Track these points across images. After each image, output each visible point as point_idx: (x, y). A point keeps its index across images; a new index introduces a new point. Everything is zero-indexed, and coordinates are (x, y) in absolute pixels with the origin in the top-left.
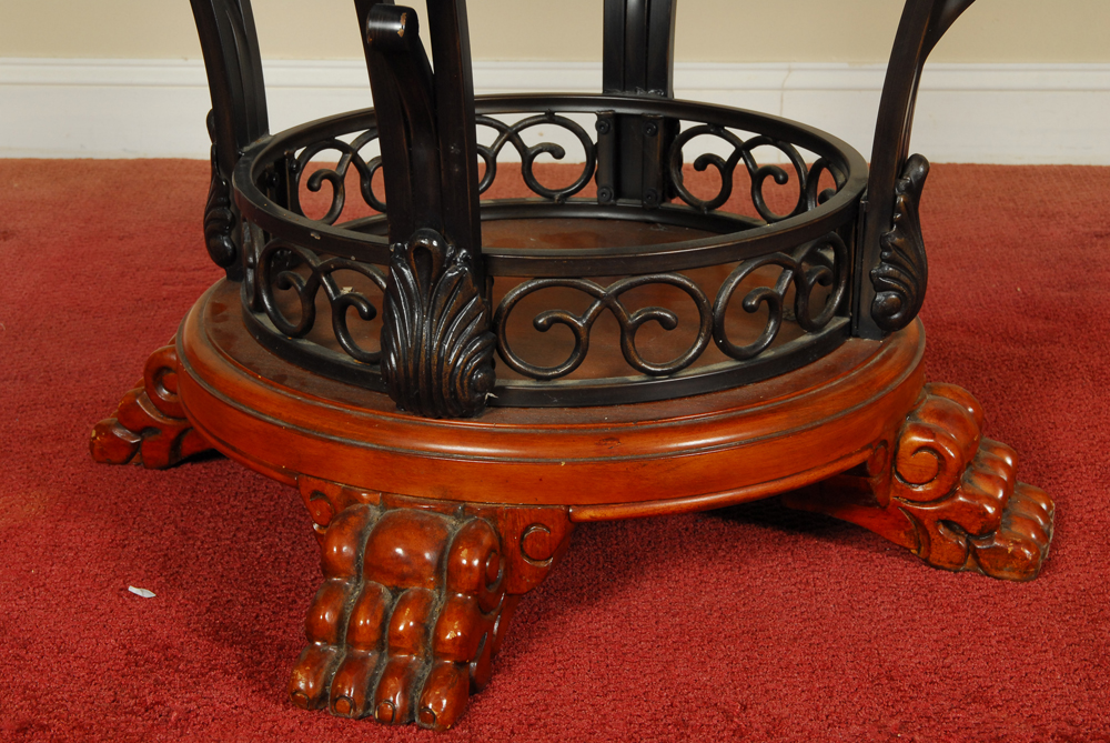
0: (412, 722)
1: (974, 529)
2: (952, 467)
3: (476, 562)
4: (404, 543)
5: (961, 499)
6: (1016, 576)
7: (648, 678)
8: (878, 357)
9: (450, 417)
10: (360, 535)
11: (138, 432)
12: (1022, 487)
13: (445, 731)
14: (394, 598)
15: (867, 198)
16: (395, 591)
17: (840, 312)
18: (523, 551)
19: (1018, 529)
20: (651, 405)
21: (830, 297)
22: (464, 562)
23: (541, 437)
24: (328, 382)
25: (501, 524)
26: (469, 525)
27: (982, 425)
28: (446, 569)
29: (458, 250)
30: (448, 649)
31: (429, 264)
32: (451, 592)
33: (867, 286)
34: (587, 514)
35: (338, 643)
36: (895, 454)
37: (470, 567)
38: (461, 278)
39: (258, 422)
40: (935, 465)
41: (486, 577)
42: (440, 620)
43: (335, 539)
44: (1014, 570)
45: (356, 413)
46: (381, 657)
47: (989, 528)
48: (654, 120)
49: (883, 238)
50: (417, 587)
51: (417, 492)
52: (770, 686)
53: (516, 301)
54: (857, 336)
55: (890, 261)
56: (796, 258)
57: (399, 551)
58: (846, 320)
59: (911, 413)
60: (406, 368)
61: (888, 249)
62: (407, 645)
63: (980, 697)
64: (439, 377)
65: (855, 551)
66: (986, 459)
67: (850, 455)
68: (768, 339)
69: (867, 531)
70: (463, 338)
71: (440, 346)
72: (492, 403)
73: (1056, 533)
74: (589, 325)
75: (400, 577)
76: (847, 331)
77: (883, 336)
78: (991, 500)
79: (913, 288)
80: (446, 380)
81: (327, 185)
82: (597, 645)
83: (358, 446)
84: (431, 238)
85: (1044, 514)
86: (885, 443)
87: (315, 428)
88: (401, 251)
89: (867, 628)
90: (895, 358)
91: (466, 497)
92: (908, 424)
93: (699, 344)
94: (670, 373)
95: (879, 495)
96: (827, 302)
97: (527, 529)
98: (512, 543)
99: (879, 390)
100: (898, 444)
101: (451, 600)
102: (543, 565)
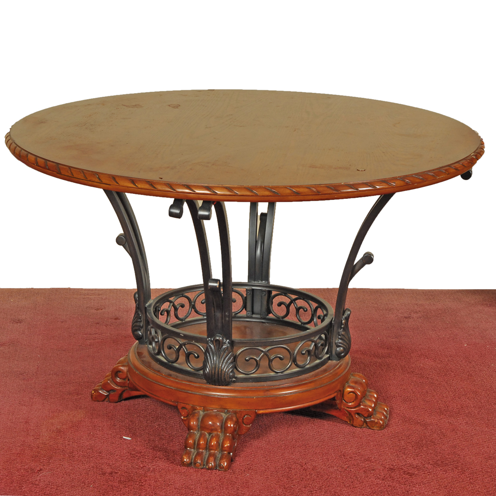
0: (216, 469)
1: (366, 416)
2: (359, 397)
3: (232, 425)
4: (211, 420)
5: (362, 407)
6: (378, 429)
7: (278, 457)
8: (338, 366)
9: (223, 386)
10: (198, 419)
11: (108, 391)
12: (379, 403)
13: (226, 471)
14: (209, 435)
15: (334, 321)
16: (210, 434)
17: (327, 353)
18: (243, 422)
19: (378, 415)
20: (277, 381)
21: (323, 349)
22: (229, 425)
23: (248, 391)
24: (184, 376)
25: (237, 415)
26: (229, 415)
27: (367, 385)
28: (224, 428)
29: (226, 341)
30: (226, 449)
31: (219, 344)
32: (225, 433)
33: (334, 346)
34: (261, 412)
35: (194, 448)
36: (343, 394)
37: (231, 427)
38: (227, 348)
39: (164, 388)
40: (354, 397)
41: (235, 430)
42: (223, 441)
43: (192, 420)
44: (377, 427)
45: (195, 385)
46: (206, 452)
47: (370, 415)
48: (265, 291)
49: (339, 333)
50: (216, 433)
51: (214, 406)
52: (311, 458)
53: (240, 353)
54: (331, 360)
55: (341, 339)
56: (315, 339)
57: (210, 423)
58: (328, 355)
59: (347, 382)
60: (212, 372)
61: (340, 335)
62: (214, 448)
63: (368, 460)
64: (221, 375)
65: (332, 423)
66: (369, 395)
67: (331, 395)
68: (308, 362)
69: (335, 417)
70: (228, 364)
71: (222, 366)
72: (234, 382)
73: (389, 417)
74: (260, 359)
75: (211, 430)
76: (329, 359)
77: (339, 360)
78: (371, 407)
79: (347, 346)
80: (223, 375)
81: (166, 313)
82: (262, 449)
83: (197, 394)
84: (220, 337)
85: (386, 411)
86: (340, 391)
87: (183, 389)
88: (211, 341)
89: (337, 443)
90: (342, 366)
91: (227, 408)
92: (347, 385)
93: (290, 364)
94: (282, 372)
95: (338, 406)
96: (323, 351)
97: (244, 416)
98: (240, 420)
99: (338, 376)
100: (344, 391)
101: (225, 436)
102: (248, 426)
